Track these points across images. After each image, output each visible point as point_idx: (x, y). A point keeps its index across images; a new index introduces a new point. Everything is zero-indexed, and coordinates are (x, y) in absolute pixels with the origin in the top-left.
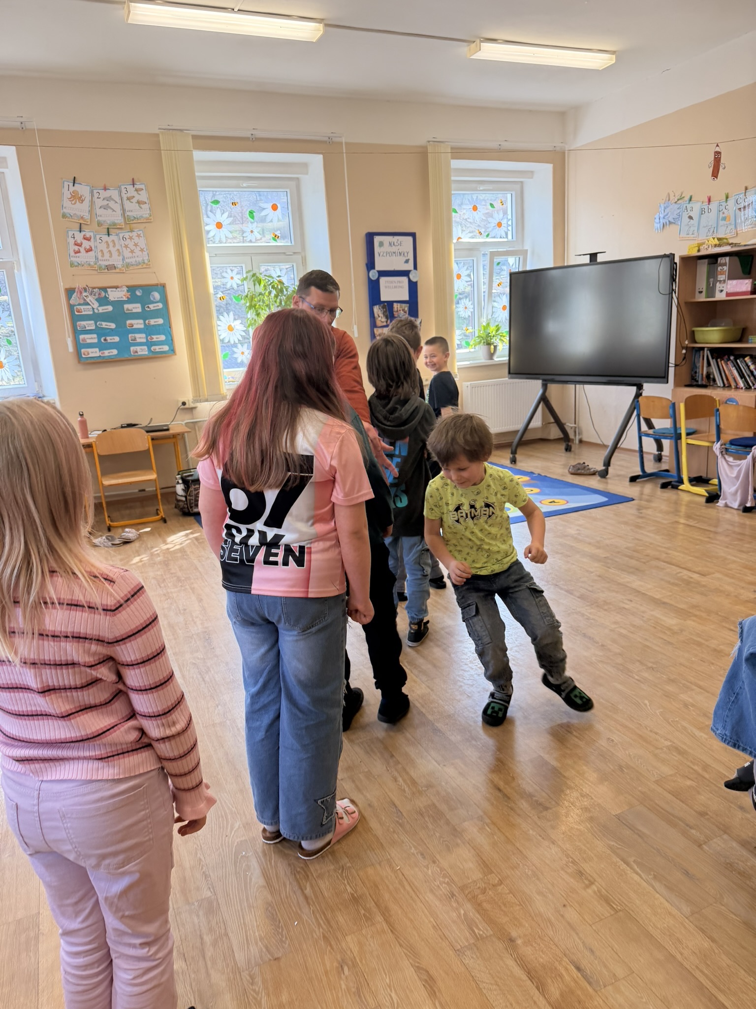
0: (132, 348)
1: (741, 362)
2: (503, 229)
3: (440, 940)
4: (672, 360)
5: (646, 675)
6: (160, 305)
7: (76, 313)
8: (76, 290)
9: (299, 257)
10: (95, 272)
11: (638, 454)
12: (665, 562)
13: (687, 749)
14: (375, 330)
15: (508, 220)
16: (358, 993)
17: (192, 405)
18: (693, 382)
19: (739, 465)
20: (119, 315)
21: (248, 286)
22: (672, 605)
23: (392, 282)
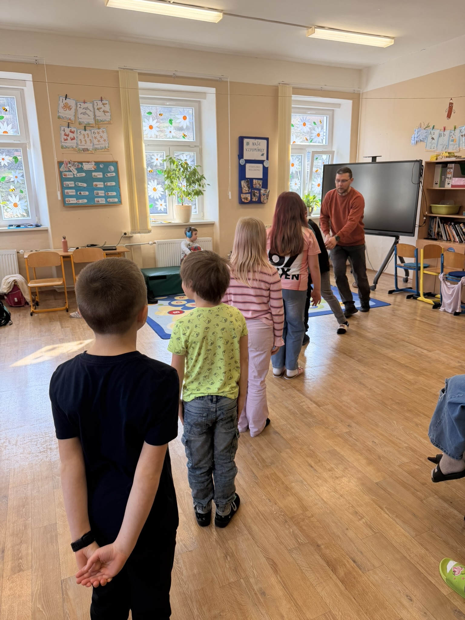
0: (96, 199)
1: (458, 226)
2: (321, 137)
3: (280, 545)
4: (417, 223)
5: (395, 407)
6: (114, 174)
7: (64, 177)
8: (64, 162)
9: (198, 149)
10: (76, 152)
11: (394, 277)
12: (408, 342)
13: (416, 449)
14: (242, 195)
15: (324, 133)
16: (236, 570)
17: (130, 235)
18: (429, 237)
19: (453, 288)
20: (89, 179)
21: (166, 165)
22: (410, 367)
23: (253, 167)
